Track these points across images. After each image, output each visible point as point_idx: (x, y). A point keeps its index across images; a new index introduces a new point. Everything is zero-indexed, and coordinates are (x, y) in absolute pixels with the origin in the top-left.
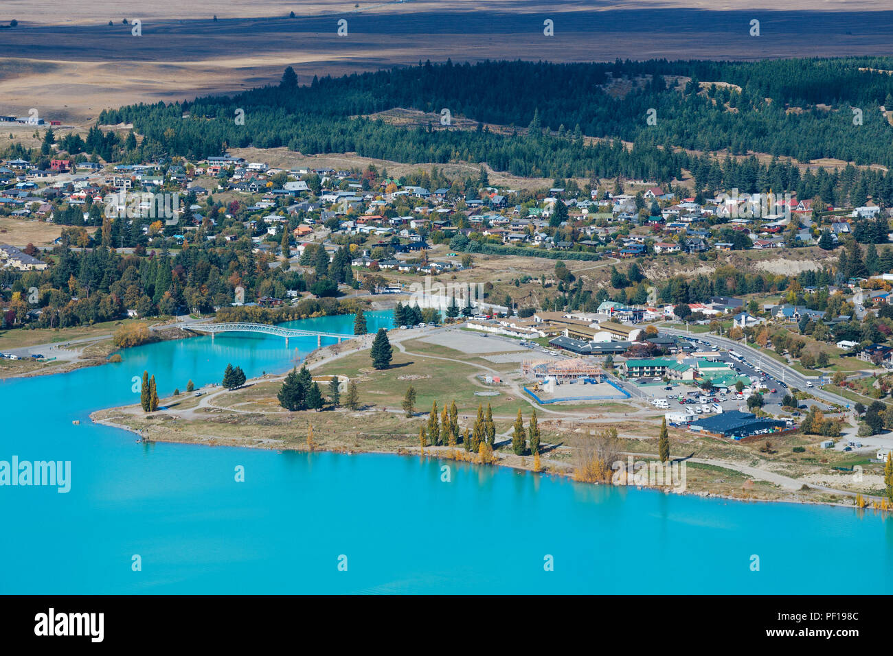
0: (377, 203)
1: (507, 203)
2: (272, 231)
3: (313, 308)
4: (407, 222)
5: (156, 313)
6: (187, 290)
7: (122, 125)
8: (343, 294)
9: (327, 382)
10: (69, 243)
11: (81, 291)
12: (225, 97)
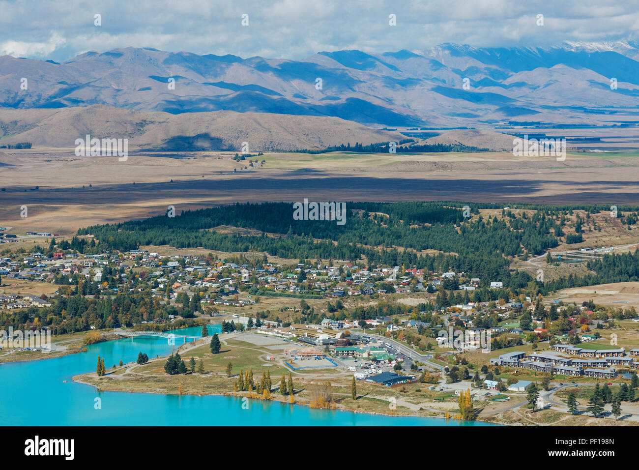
0: (213, 272)
1: (277, 271)
2: (161, 286)
3: (181, 324)
4: (228, 281)
5: (104, 327)
6: (120, 315)
7: (89, 236)
8: (196, 317)
9: (189, 360)
10: (62, 294)
11: (67, 316)
12: (139, 221)
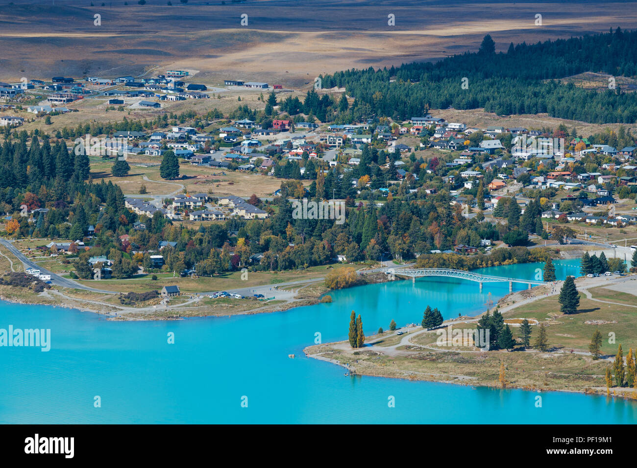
0: (567, 160)
2: (468, 186)
3: (505, 256)
4: (595, 178)
5: (363, 258)
6: (391, 238)
7: (336, 89)
8: (533, 244)
9: (518, 325)
10: (288, 195)
11: (296, 237)
12: (429, 63)
